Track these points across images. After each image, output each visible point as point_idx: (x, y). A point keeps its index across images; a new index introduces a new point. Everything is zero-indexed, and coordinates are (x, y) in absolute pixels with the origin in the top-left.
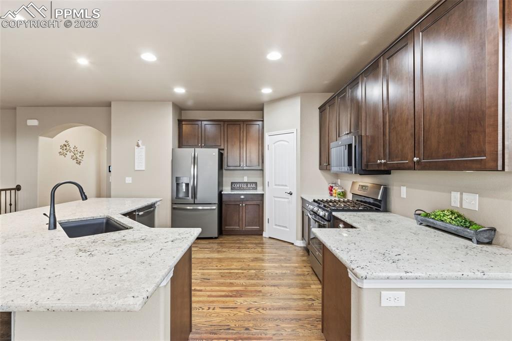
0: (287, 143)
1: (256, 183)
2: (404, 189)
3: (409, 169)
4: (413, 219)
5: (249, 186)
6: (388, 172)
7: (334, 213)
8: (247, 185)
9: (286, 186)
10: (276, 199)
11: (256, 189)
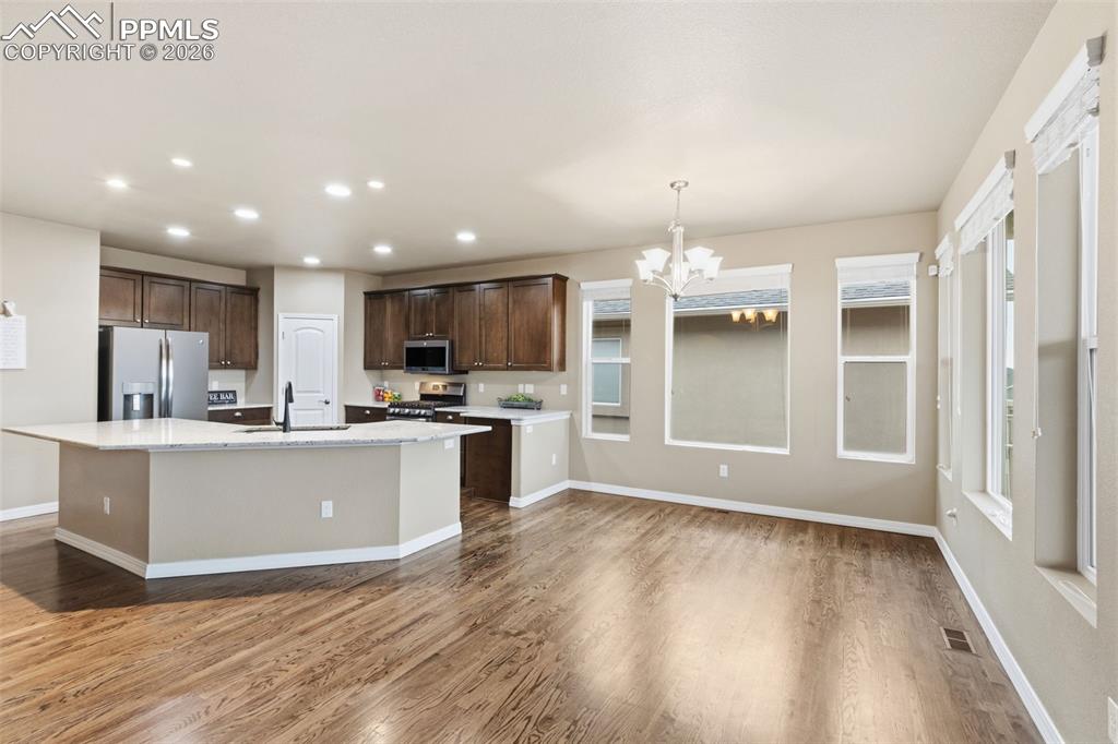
0: (320, 333)
1: (234, 392)
2: (482, 386)
3: (503, 370)
4: (495, 406)
5: (222, 397)
6: (467, 372)
7: (436, 409)
8: (219, 396)
9: (318, 392)
10: (299, 412)
11: (236, 402)
